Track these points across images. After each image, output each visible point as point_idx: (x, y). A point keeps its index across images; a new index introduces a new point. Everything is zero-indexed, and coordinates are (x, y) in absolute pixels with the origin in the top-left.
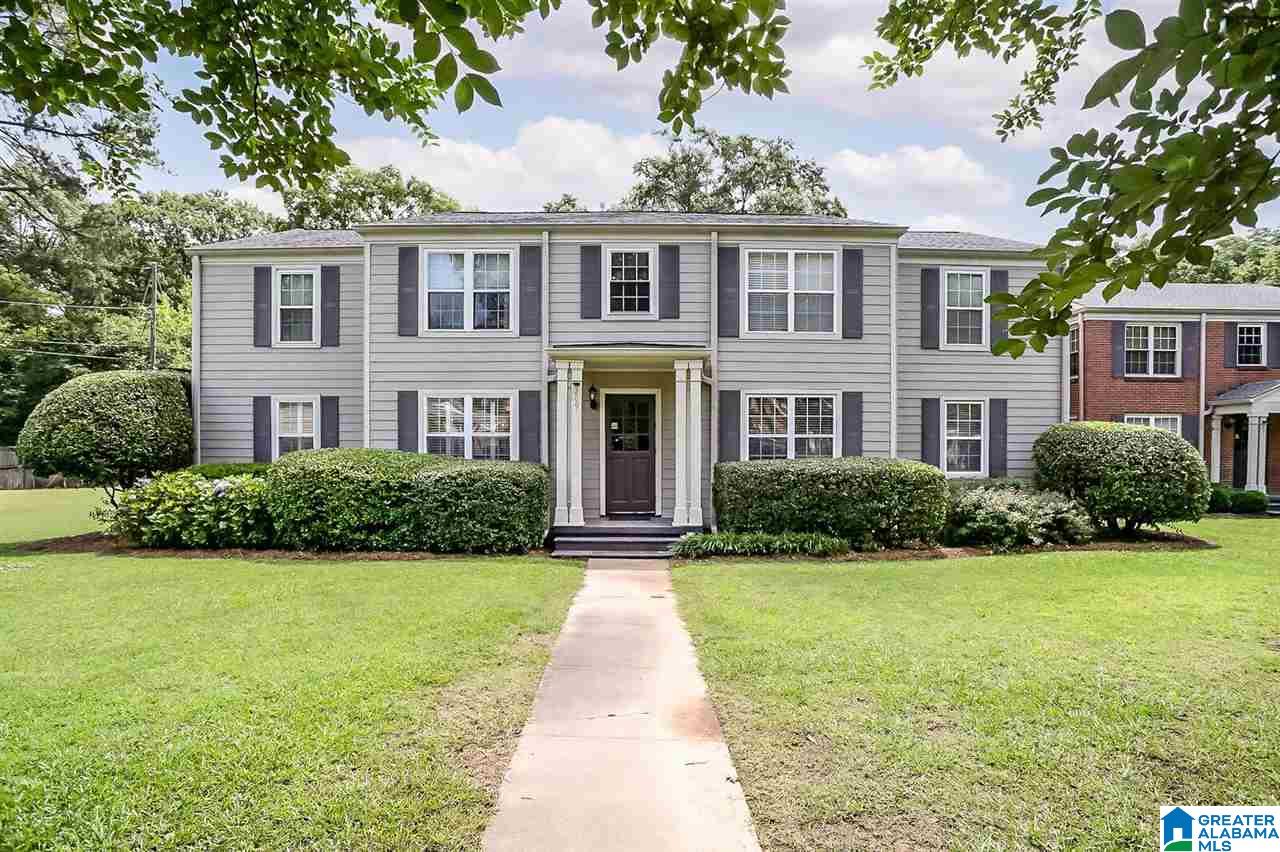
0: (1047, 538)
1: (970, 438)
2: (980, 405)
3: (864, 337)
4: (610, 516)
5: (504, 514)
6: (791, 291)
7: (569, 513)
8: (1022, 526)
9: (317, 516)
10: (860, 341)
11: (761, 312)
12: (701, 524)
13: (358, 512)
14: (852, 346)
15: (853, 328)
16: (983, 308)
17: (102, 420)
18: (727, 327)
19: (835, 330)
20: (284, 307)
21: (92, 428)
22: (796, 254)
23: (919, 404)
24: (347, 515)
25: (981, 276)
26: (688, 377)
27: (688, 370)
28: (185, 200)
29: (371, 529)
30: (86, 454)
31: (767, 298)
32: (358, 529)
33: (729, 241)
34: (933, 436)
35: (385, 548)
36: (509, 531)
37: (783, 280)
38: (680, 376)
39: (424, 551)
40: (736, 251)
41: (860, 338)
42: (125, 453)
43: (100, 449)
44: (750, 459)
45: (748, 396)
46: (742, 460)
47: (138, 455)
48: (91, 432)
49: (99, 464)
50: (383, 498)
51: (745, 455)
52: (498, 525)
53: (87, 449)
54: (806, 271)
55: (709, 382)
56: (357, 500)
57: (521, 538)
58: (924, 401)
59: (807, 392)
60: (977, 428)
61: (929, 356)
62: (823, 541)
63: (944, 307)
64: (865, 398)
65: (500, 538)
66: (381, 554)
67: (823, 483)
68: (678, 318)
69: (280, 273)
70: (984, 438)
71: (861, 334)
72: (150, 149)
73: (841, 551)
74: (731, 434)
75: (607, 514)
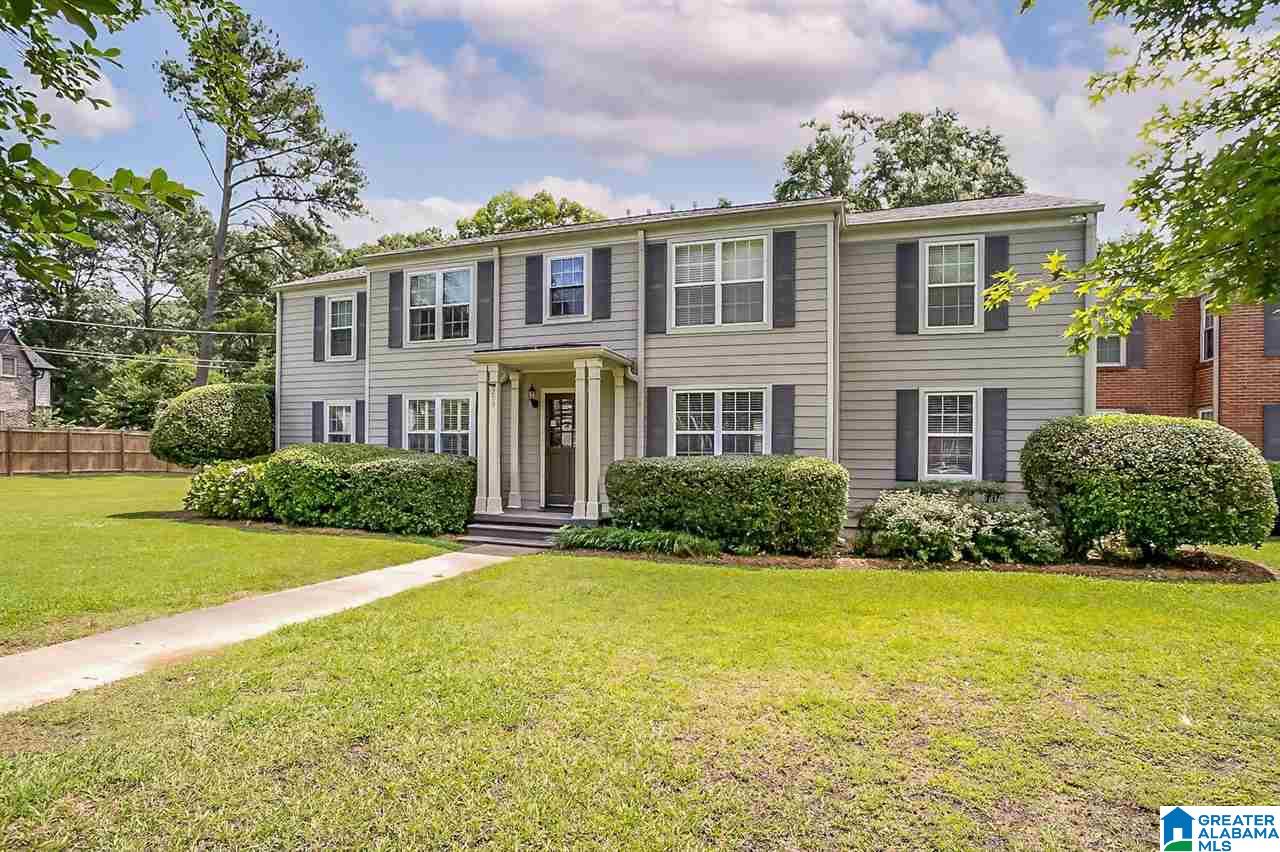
0: (967, 555)
1: (957, 435)
2: (971, 396)
3: (799, 327)
4: (548, 508)
5: (413, 500)
6: (718, 282)
7: (489, 504)
8: (943, 538)
9: (286, 497)
10: (793, 330)
11: (688, 306)
12: (596, 518)
13: (311, 494)
14: (782, 336)
15: (785, 316)
16: (976, 283)
17: (192, 422)
18: (654, 324)
19: (765, 320)
20: (334, 328)
21: (185, 428)
22: (724, 244)
23: (893, 396)
24: (305, 496)
25: (973, 245)
26: (587, 376)
27: (586, 369)
28: (409, 239)
29: (324, 509)
30: (180, 447)
31: (695, 291)
32: (313, 509)
33: (654, 238)
34: (909, 434)
35: (333, 525)
36: (418, 515)
37: (710, 271)
38: (580, 374)
39: (360, 529)
40: (663, 247)
41: (794, 326)
42: (205, 446)
43: (188, 443)
44: (677, 455)
45: (675, 392)
46: (669, 455)
47: (214, 448)
48: (184, 430)
49: (189, 454)
50: (329, 484)
51: (672, 451)
52: (409, 510)
53: (180, 443)
54: (735, 260)
55: (635, 379)
56: (311, 484)
57: (429, 522)
58: (899, 392)
59: (734, 386)
60: (967, 425)
61: (908, 342)
62: (684, 539)
63: (924, 285)
64: (798, 391)
65: (412, 521)
66: (328, 530)
67: (686, 481)
68: (609, 317)
69: (331, 301)
70: (977, 434)
71: (794, 322)
72: (358, 203)
73: (700, 551)
74: (657, 431)
75: (546, 507)
